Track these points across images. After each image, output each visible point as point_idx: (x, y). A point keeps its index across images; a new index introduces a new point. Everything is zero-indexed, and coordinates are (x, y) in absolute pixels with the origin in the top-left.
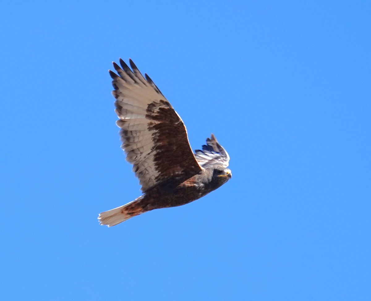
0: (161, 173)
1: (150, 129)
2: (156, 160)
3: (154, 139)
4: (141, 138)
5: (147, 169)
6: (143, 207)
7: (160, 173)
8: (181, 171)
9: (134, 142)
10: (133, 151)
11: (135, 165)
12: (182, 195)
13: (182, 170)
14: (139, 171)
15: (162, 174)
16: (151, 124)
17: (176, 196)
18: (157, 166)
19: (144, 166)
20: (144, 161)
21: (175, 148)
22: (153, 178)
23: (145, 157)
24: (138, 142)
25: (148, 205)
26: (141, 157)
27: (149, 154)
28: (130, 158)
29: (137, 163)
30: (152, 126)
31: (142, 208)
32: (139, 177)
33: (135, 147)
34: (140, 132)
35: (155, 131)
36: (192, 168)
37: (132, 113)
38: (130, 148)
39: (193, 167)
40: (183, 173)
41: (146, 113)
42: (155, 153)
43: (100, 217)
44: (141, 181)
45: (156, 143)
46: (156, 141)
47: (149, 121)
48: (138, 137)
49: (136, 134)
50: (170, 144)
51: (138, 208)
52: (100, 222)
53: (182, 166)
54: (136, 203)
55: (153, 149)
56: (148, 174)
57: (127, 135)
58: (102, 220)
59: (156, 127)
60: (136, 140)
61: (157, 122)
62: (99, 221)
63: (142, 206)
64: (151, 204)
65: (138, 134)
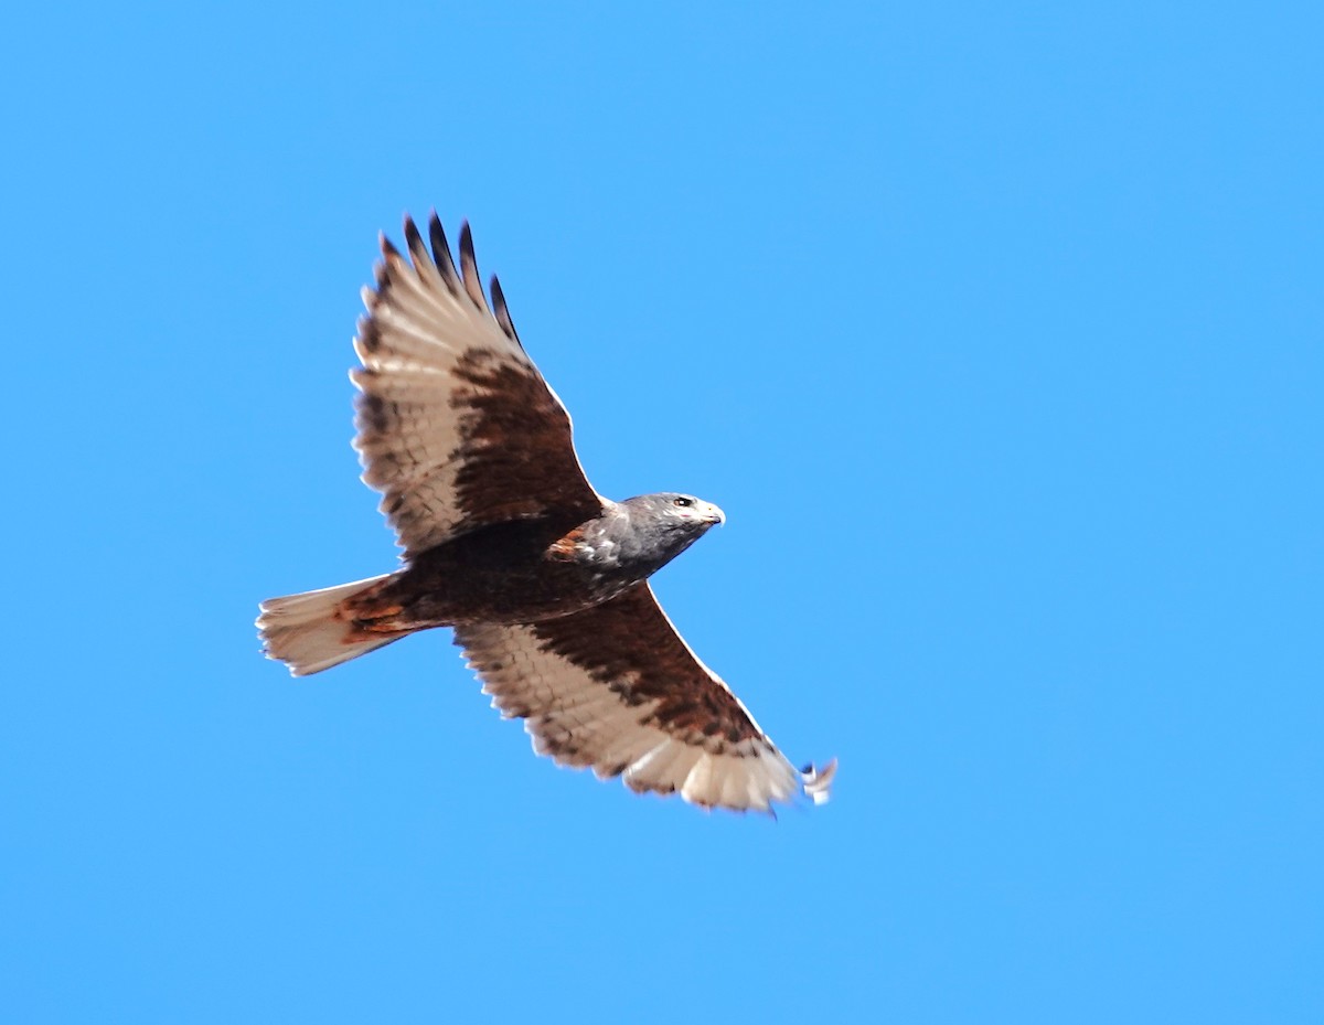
0: (472, 514)
1: (456, 403)
2: (459, 481)
3: (463, 429)
4: (422, 425)
5: (430, 505)
6: (405, 604)
7: (468, 513)
8: (540, 510)
9: (399, 434)
10: (391, 457)
11: (391, 496)
12: (534, 577)
13: (544, 508)
14: (402, 510)
15: (475, 516)
16: (464, 391)
17: (515, 575)
18: (460, 499)
19: (421, 497)
20: (423, 486)
21: (526, 457)
22: (446, 526)
23: (426, 475)
24: (410, 434)
25: (423, 598)
26: (411, 475)
27: (440, 467)
28: (378, 476)
29: (401, 488)
30: (464, 397)
31: (401, 608)
32: (399, 526)
33: (397, 447)
34: (422, 407)
35: (469, 410)
36: (576, 507)
37: (408, 357)
38: (381, 449)
39: (578, 504)
40: (543, 516)
41: (456, 364)
42: (461, 463)
43: (266, 618)
44: (403, 537)
45: (466, 439)
46: (468, 434)
47: (457, 383)
48: (415, 422)
49: (410, 412)
50: (513, 448)
51: (389, 605)
52: (262, 642)
53: (541, 501)
54: (384, 586)
55: (454, 456)
56: (428, 517)
57: (380, 412)
58: (269, 634)
59: (476, 402)
60: (407, 428)
61: (482, 391)
62: (260, 638)
63: (402, 598)
64: (430, 596)
65: (416, 413)
